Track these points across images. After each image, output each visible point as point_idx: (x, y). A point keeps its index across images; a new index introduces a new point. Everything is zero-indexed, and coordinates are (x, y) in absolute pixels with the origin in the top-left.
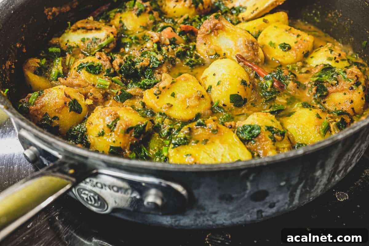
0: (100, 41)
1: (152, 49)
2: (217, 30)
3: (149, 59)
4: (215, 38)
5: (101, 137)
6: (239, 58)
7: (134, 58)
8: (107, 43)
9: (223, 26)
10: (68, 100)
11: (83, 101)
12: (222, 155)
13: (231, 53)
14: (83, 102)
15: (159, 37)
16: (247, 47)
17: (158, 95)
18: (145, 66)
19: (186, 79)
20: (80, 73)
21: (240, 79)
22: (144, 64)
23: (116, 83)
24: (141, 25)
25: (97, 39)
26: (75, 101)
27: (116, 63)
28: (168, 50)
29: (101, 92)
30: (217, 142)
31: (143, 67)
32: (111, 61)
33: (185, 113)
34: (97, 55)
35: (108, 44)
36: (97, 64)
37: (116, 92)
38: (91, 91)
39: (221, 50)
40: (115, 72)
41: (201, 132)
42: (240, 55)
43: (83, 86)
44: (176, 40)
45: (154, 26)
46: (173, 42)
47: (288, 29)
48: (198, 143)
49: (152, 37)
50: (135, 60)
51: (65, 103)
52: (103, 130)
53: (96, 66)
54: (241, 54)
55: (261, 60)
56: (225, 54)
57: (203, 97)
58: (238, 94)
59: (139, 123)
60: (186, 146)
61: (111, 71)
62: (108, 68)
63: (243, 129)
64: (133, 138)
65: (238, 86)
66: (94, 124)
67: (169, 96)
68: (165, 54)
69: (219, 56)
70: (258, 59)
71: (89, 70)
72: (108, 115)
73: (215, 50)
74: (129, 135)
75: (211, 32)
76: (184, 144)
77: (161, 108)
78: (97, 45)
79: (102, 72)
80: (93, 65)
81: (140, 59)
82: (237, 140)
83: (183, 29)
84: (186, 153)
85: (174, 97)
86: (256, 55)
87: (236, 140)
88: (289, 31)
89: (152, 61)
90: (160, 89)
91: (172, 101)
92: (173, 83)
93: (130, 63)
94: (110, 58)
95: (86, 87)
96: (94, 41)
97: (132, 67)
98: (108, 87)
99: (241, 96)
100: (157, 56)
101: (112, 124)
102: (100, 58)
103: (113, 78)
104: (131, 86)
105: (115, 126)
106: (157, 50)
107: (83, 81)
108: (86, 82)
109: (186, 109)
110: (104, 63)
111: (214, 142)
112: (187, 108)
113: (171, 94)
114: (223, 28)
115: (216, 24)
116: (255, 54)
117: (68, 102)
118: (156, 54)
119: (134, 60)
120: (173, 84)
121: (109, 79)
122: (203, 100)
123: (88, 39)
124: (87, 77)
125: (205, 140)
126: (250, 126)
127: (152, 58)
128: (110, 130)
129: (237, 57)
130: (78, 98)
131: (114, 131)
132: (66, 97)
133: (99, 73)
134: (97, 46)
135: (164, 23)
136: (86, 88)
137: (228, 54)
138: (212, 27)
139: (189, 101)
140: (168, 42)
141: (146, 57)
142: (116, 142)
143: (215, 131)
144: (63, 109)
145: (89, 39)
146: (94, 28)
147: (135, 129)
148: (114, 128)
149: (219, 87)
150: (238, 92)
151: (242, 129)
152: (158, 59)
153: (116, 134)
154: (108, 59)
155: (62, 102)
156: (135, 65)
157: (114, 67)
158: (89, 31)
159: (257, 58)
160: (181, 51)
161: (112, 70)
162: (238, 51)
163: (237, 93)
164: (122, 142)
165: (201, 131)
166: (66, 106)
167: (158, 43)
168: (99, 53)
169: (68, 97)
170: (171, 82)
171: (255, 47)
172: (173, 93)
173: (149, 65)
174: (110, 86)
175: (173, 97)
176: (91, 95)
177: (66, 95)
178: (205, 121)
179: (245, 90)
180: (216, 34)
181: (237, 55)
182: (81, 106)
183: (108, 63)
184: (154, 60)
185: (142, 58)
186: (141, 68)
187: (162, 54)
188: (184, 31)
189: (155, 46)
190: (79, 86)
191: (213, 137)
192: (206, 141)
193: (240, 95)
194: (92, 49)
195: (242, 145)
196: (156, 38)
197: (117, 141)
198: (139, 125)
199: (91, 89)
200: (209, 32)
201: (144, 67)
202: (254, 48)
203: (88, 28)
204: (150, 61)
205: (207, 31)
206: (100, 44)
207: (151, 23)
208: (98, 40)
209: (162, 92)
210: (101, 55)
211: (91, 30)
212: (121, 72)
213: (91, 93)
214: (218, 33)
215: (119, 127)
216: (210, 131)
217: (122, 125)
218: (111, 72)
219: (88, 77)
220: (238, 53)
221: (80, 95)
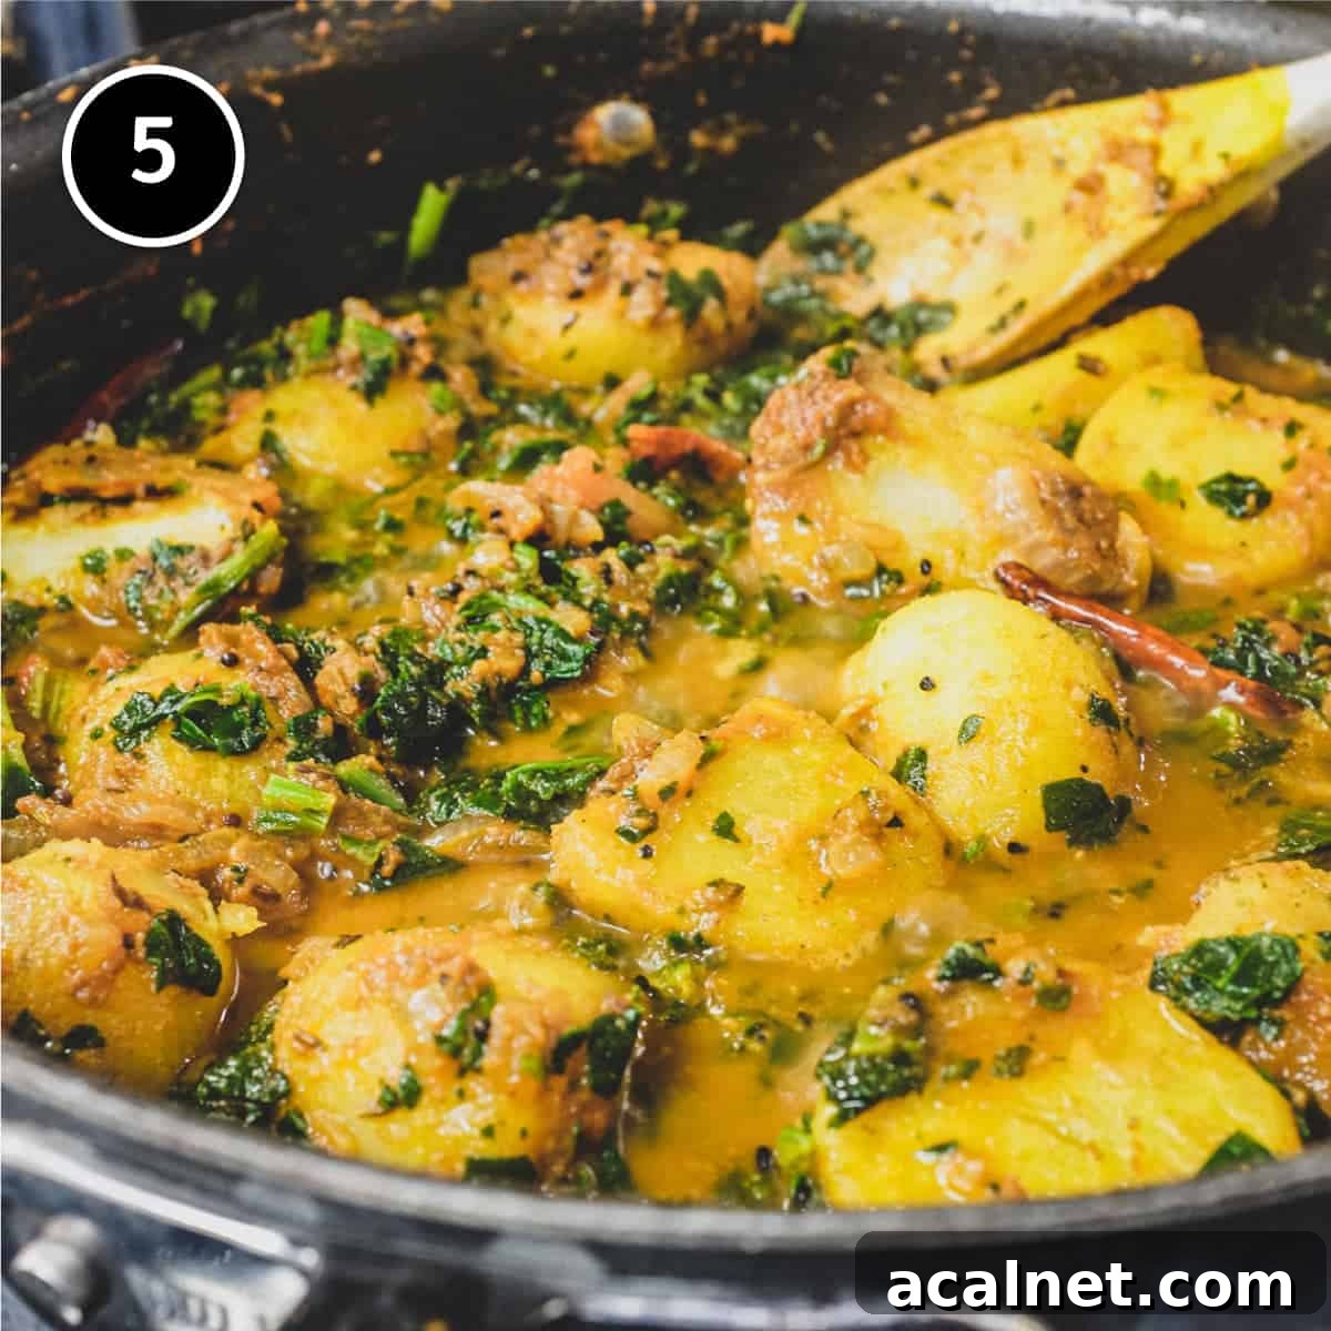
0: (205, 558)
1: (509, 577)
2: (856, 435)
3: (519, 638)
4: (854, 478)
5: (400, 1114)
6: (1016, 583)
7: (425, 639)
8: (246, 569)
9: (890, 413)
10: (140, 926)
11: (206, 918)
12: (1134, 1125)
13: (963, 555)
14: (212, 923)
15: (542, 508)
16: (1056, 513)
17: (642, 835)
18: (505, 680)
19: (773, 729)
20: (138, 756)
21: (1079, 696)
22: (496, 668)
23: (364, 793)
24: (398, 447)
25: (179, 550)
26: (174, 921)
27: (340, 679)
28: (607, 573)
29: (289, 853)
30: (1080, 1050)
31: (494, 684)
32: (306, 667)
33: (822, 922)
34: (212, 646)
35: (253, 576)
36: (238, 698)
37: (371, 861)
38: (234, 853)
39: (898, 546)
40: (340, 730)
41: (981, 1011)
42: (1019, 566)
43: (176, 830)
44: (628, 513)
45: (468, 445)
46: (617, 527)
47: (1226, 400)
48: (977, 1074)
49: (497, 514)
50: (433, 651)
51: (128, 942)
52: (409, 1073)
53: (232, 708)
54: (1021, 560)
55: (1138, 576)
56: (926, 567)
57: (896, 822)
58: (1087, 777)
59: (606, 1006)
60: (912, 1098)
61: (316, 726)
62: (299, 712)
63: (1200, 965)
64: (585, 1096)
65: (1079, 732)
66: (330, 1041)
67: (704, 837)
68: (596, 602)
69: (899, 578)
70: (1121, 576)
71: (199, 731)
72: (420, 982)
73: (872, 548)
74: (560, 1083)
75: (829, 452)
76: (904, 1088)
77: (682, 911)
78: (188, 584)
79: (270, 739)
80: (212, 704)
81: (462, 643)
82: (1183, 1027)
83: (646, 450)
84: (919, 1137)
85: (737, 840)
86: (1110, 555)
87: (1180, 1029)
88: (1235, 407)
89: (534, 648)
90: (647, 801)
91: (727, 862)
92: (708, 758)
93: (414, 670)
94: (295, 654)
95: (196, 835)
96: (163, 562)
97: (434, 693)
98: (325, 820)
99: (1099, 788)
100: (554, 616)
101: (462, 1031)
102: (232, 662)
103: (344, 768)
104: (449, 813)
105: (482, 1036)
106: (538, 582)
107: (173, 803)
108: (191, 808)
109: (822, 901)
110: (271, 687)
111: (1062, 1059)
112: (824, 895)
113: (711, 824)
114: (888, 426)
115: (847, 409)
116: (1098, 548)
117: (140, 937)
118: (546, 607)
119: (426, 649)
120: (712, 767)
121: (325, 777)
122: (902, 844)
123: (123, 555)
124: (192, 775)
125: (1009, 1053)
126: (1234, 944)
127: (536, 628)
128: (454, 1067)
129: (1003, 581)
130: (184, 908)
131: (479, 1071)
132: (125, 903)
133: (257, 744)
134: (193, 590)
135: (520, 428)
136: (200, 839)
137: (947, 565)
138: (830, 422)
139: (827, 857)
140: (592, 529)
141: (495, 629)
142: (498, 1130)
143: (1057, 997)
144: (120, 982)
145: (132, 554)
146: (140, 491)
147: (592, 1042)
148: (478, 1054)
149: (977, 751)
150: (1084, 769)
151: (1194, 967)
152: (570, 630)
153: (498, 1087)
154: (284, 662)
155: (109, 936)
156: (444, 683)
157: (326, 700)
158: (116, 511)
159: (1116, 571)
160: (680, 576)
161: (324, 725)
162: (1002, 540)
163: (1077, 774)
164: (531, 1132)
165: (981, 1006)
166: (138, 962)
167: (538, 539)
168: (220, 632)
169: (132, 907)
170: (702, 752)
171: (1093, 512)
172: (724, 816)
173: (525, 672)
174: (338, 816)
175: (729, 842)
176: (240, 881)
177: (120, 893)
178: (988, 947)
179: (1117, 752)
180: (856, 458)
181: (1006, 567)
182: (208, 946)
183: (292, 680)
184: (549, 640)
185: (478, 638)
186: (484, 694)
187: (578, 603)
188: (648, 461)
189: (527, 558)
190: (156, 832)
191: (1053, 1030)
192: (1017, 1061)
193: (1094, 781)
194: (157, 608)
195: (1225, 1056)
196: (526, 517)
197: (502, 1123)
198: (610, 1019)
199: (229, 843)
200: (819, 449)
201: (501, 682)
202: (1088, 516)
203: (107, 494)
204: (526, 648)
205: (807, 447)
206: (204, 577)
207: (444, 434)
208: (192, 558)
209: (662, 813)
210: (233, 641)
211: (125, 500)
212: (374, 730)
213: (236, 869)
214: (866, 459)
215: (510, 1039)
216: (1033, 1002)
217: (526, 1032)
218: (319, 736)
219: (198, 778)
220: (1008, 556)
221: (182, 887)
